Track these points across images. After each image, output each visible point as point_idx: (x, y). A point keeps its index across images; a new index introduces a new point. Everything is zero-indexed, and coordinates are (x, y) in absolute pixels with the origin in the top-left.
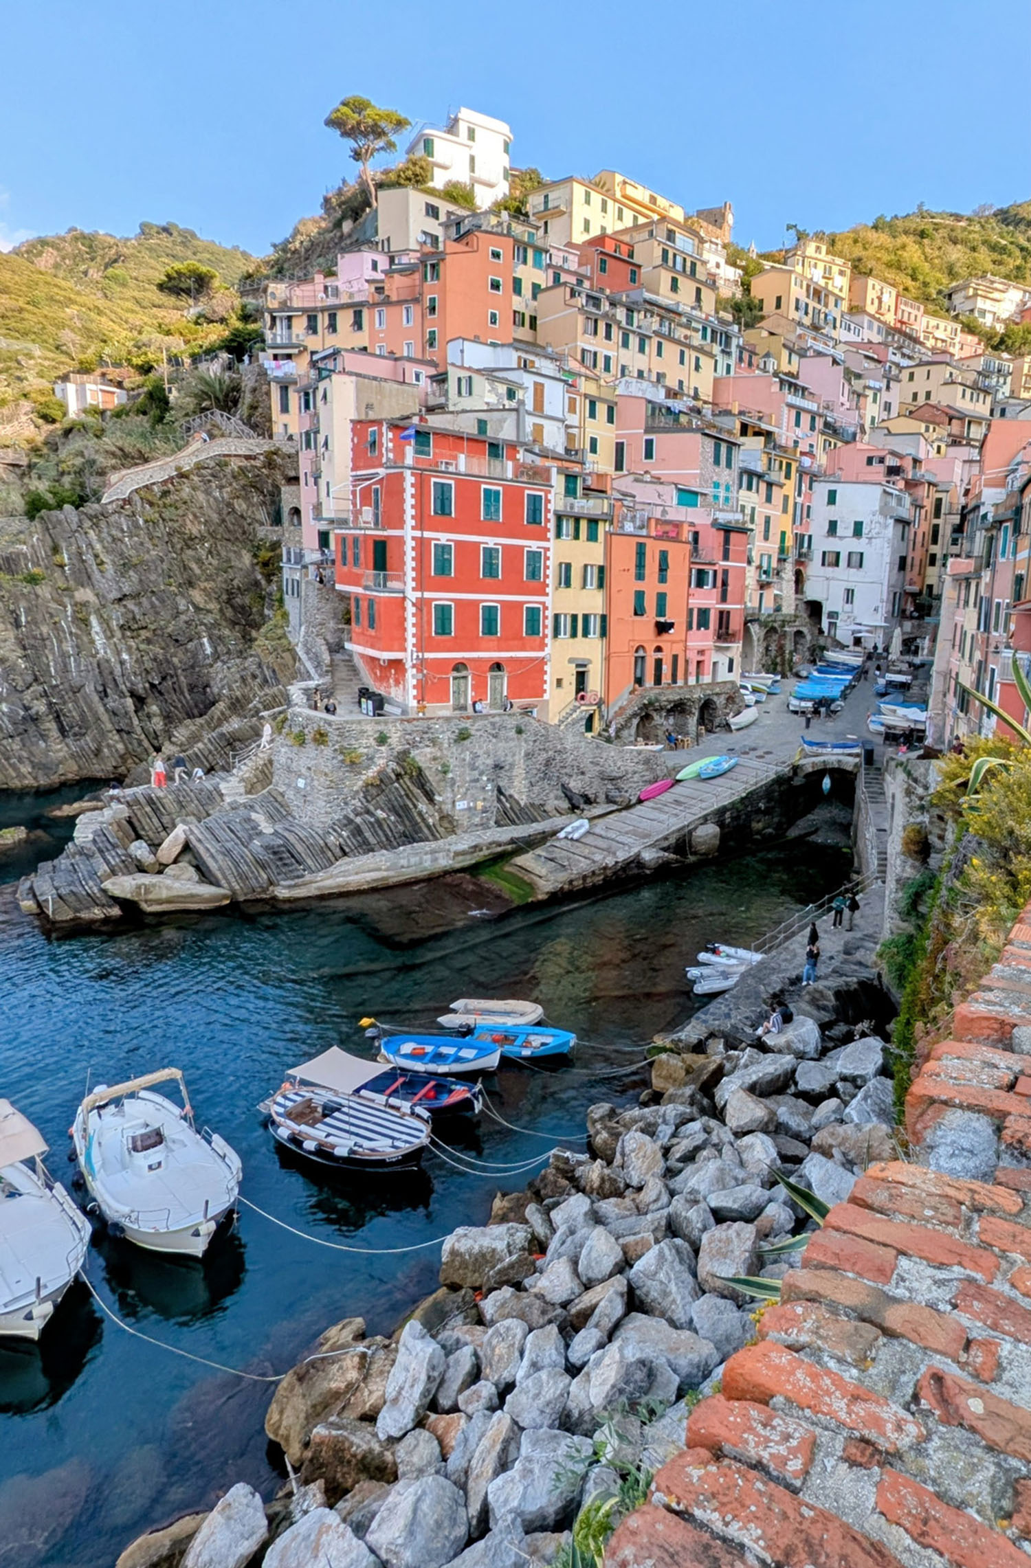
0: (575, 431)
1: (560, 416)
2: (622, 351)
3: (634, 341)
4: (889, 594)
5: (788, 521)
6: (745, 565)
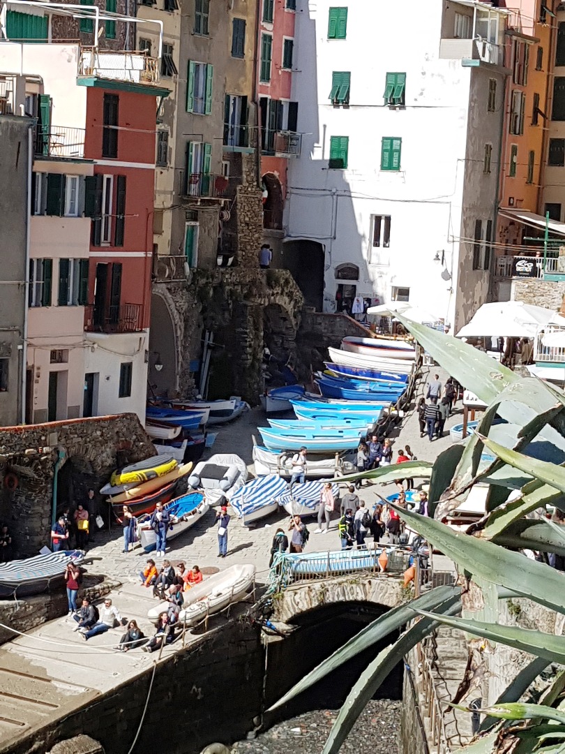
4: (465, 224)
5: (243, 74)
6: (153, 166)
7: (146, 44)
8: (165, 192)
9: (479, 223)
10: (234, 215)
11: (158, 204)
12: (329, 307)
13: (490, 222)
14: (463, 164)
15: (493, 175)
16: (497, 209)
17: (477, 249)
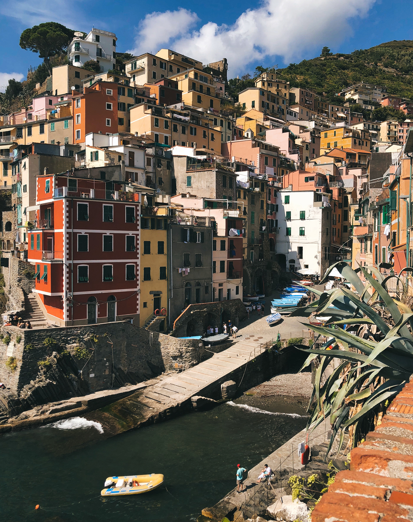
0: (151, 175)
1: (143, 167)
2: (174, 133)
3: (179, 128)
4: (322, 248)
5: (264, 213)
6: (242, 237)
7: (239, 208)
8: (245, 244)
9: (326, 248)
10: (262, 248)
11: (244, 247)
12: (288, 271)
13: (328, 247)
14: (321, 233)
15: (329, 235)
16: (330, 244)
17: (326, 254)
